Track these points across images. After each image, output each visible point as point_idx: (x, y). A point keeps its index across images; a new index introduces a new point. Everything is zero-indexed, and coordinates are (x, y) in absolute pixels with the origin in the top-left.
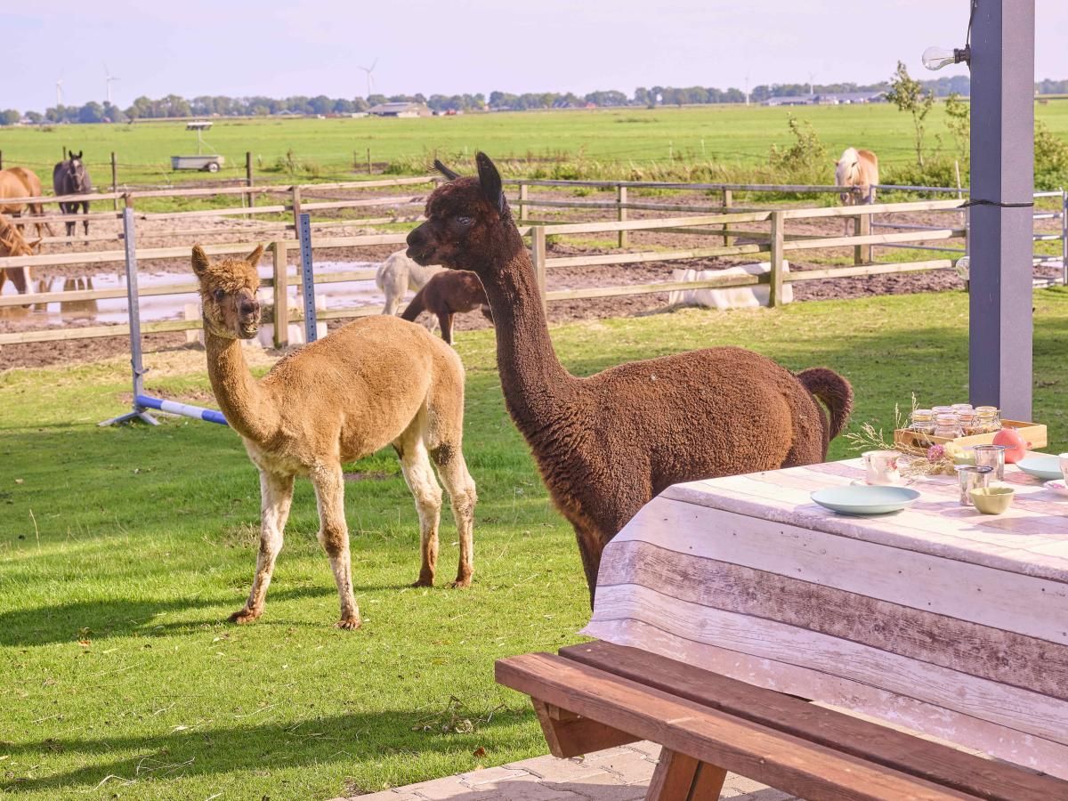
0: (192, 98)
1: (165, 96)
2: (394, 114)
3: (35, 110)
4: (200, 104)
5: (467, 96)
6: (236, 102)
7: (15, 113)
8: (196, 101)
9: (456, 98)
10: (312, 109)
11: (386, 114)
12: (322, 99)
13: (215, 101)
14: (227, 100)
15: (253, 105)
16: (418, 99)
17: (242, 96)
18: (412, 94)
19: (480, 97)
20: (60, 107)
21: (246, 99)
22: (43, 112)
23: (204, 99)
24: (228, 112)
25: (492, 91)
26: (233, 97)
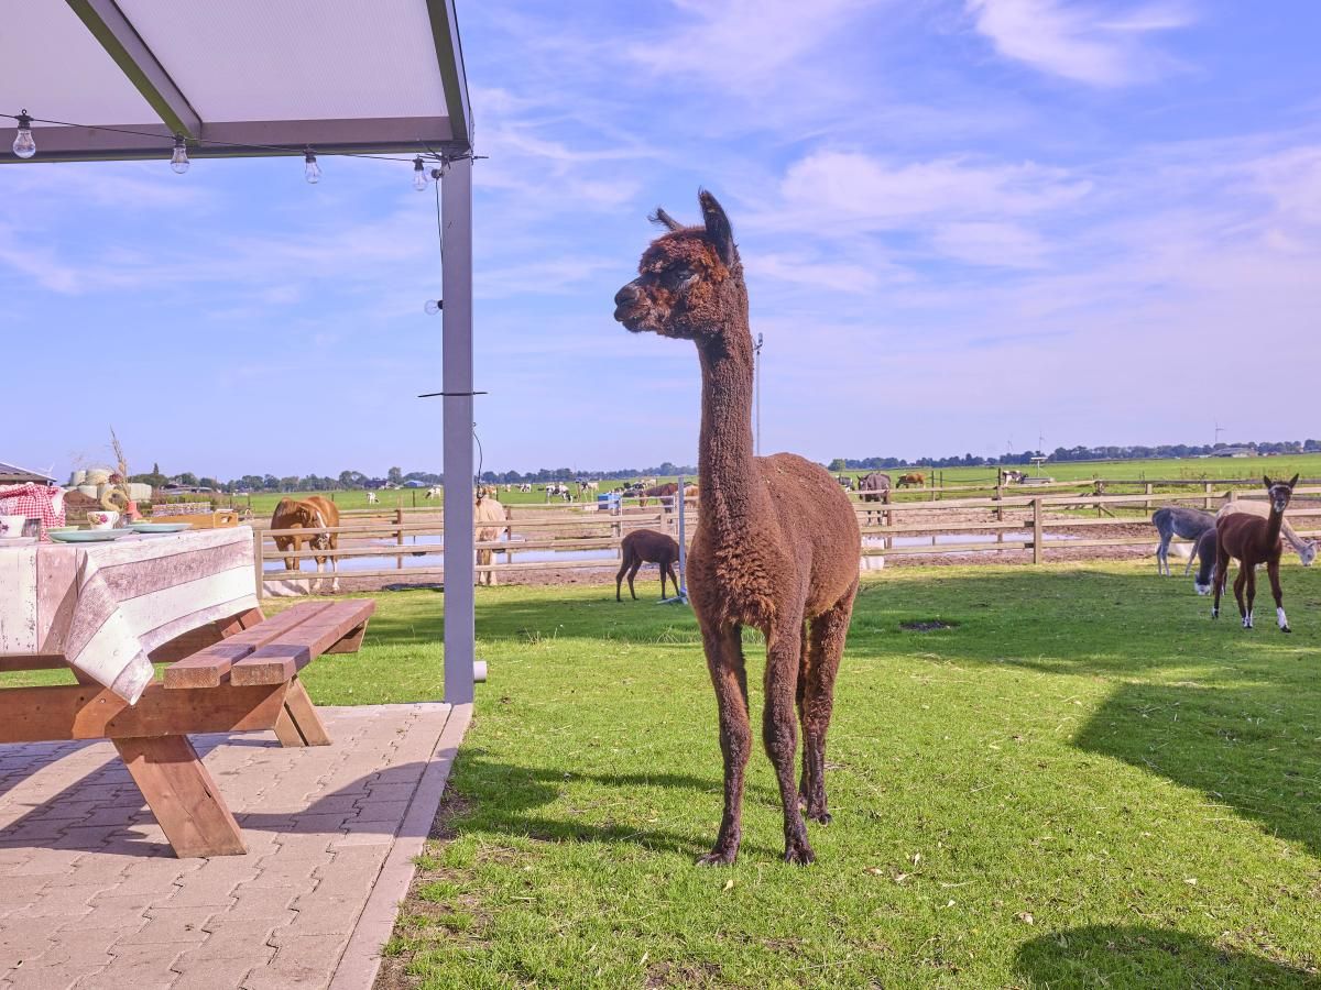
0: (1093, 448)
1: (1075, 446)
2: (1230, 455)
3: (993, 457)
4: (1098, 452)
5: (1287, 443)
6: (1123, 450)
7: (981, 459)
8: (1096, 450)
9: (1279, 444)
10: (1174, 453)
11: (1224, 456)
12: (1182, 447)
13: (1109, 449)
14: (1117, 449)
15: (1133, 451)
16: (1251, 446)
17: (1127, 446)
18: (1247, 443)
19: (1298, 443)
20: (1009, 455)
21: (1130, 448)
22: (998, 458)
23: (1101, 449)
24: (1117, 456)
25: (1306, 439)
26: (1121, 446)
